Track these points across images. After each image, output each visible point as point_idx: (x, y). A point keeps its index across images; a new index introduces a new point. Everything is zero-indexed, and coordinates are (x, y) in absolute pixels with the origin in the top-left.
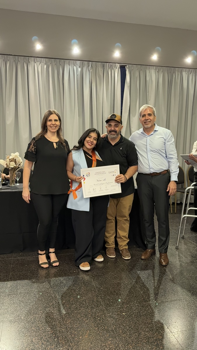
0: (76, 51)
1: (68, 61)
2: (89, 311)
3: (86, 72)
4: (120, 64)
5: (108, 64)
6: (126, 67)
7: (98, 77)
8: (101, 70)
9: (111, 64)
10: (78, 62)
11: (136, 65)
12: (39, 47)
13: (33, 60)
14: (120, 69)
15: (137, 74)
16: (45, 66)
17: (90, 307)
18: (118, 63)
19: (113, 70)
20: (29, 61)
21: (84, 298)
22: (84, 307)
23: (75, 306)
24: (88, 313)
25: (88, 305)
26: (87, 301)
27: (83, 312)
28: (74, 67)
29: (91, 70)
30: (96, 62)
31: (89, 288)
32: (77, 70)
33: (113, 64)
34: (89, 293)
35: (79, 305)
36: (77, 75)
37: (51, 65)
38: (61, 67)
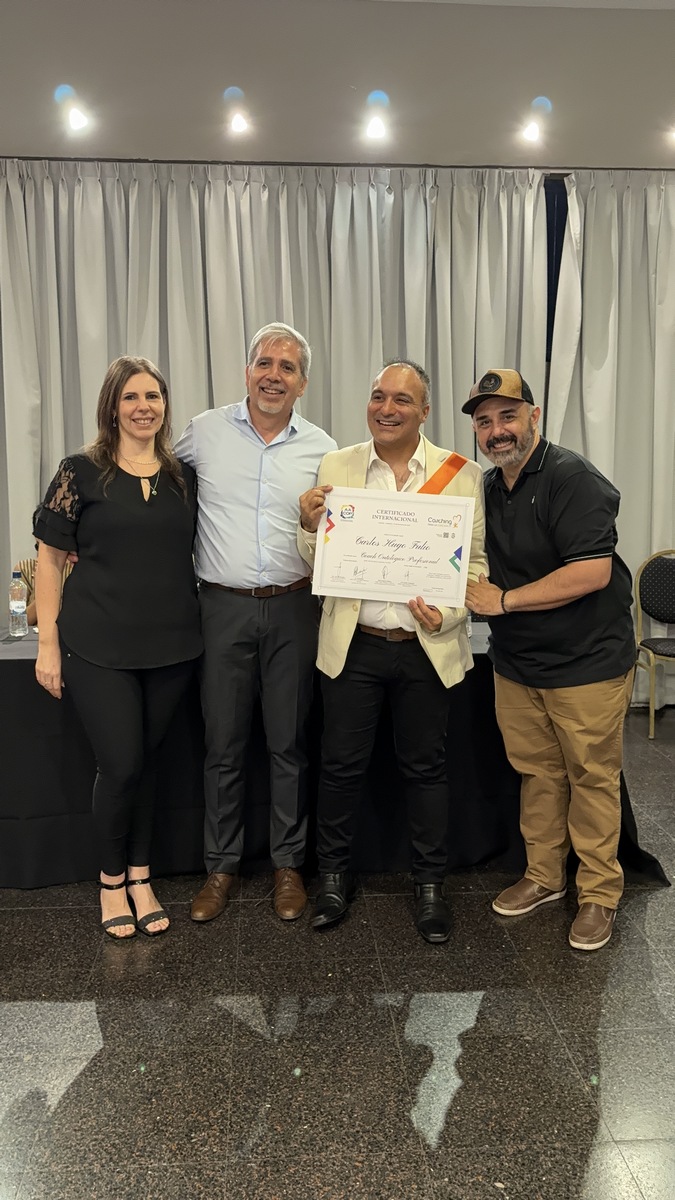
0: (376, 129)
1: (347, 170)
2: (360, 1159)
3: (414, 205)
4: (544, 171)
5: (497, 171)
6: (565, 179)
7: (461, 223)
8: (472, 198)
9: (510, 171)
10: (385, 172)
11: (607, 171)
12: (239, 124)
13: (222, 176)
14: (542, 190)
15: (612, 205)
16: (265, 196)
17: (364, 1142)
18: (536, 168)
19: (517, 193)
20: (206, 177)
21: (348, 1096)
22: (342, 1141)
23: (307, 1132)
24: (356, 1167)
25: (358, 1129)
26: (358, 1113)
27: (334, 1164)
28: (371, 189)
29: (431, 198)
30: (453, 170)
31: (374, 1051)
32: (380, 200)
33: (515, 170)
34: (374, 1074)
35: (325, 1130)
36: (382, 221)
37: (285, 188)
38: (321, 195)
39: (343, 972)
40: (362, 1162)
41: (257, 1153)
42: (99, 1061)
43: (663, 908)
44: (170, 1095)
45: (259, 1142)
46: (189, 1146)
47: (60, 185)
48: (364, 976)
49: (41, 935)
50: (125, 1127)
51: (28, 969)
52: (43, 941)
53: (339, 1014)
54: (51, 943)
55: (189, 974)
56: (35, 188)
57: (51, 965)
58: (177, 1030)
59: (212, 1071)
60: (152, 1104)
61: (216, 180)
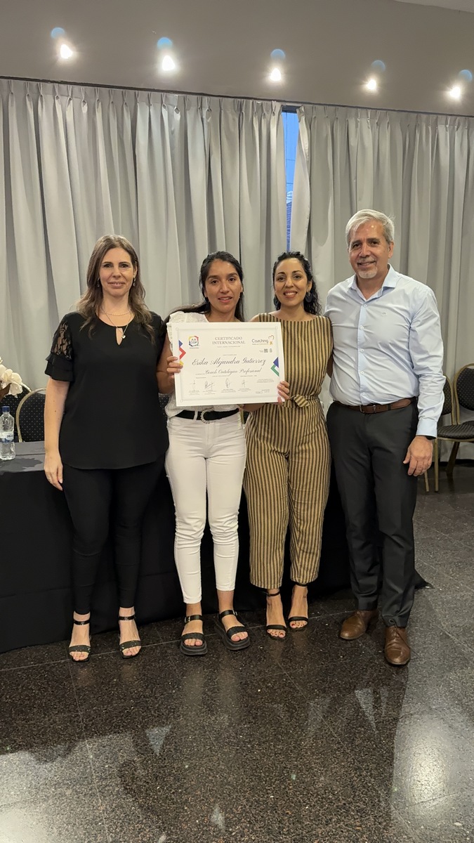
0: (168, 64)
1: (146, 93)
2: (358, 824)
3: (194, 124)
4: (283, 104)
5: (251, 101)
6: (297, 111)
7: (228, 138)
8: (234, 119)
9: (259, 102)
10: (174, 98)
11: (323, 107)
12: (66, 52)
13: (51, 92)
14: (281, 117)
15: (327, 129)
16: (85, 109)
17: (353, 811)
18: (278, 101)
19: (265, 118)
20: (39, 93)
21: (322, 778)
22: (337, 813)
23: (310, 811)
24: (359, 831)
25: (344, 802)
26: (337, 790)
27: (342, 832)
28: (163, 109)
29: (207, 118)
30: (221, 98)
31: (322, 742)
32: (170, 117)
33: (263, 102)
34: (331, 759)
35: (322, 808)
36: (172, 133)
37: (100, 103)
38: (127, 111)
39: (267, 687)
40: (360, 826)
41: (284, 834)
42: (127, 785)
43: (447, 612)
44: (196, 802)
45: (281, 825)
46: (232, 839)
48: (283, 687)
49: (23, 691)
50: (176, 833)
51: (27, 721)
52: (27, 696)
53: (282, 719)
54: (34, 697)
55: (157, 705)
57: (45, 715)
58: (172, 750)
59: (216, 777)
60: (186, 811)
61: (46, 94)
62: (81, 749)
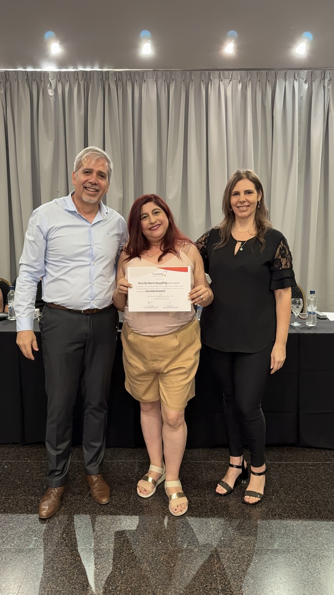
0: (301, 49)
1: (283, 72)
3: (318, 90)
10: (304, 73)
12: (229, 49)
13: (218, 77)
16: (240, 86)
20: (210, 78)
28: (295, 82)
29: (328, 86)
32: (300, 87)
36: (301, 99)
37: (250, 82)
38: (269, 85)
47: (135, 83)
56: (123, 86)
61: (214, 78)
62: (206, 523)
